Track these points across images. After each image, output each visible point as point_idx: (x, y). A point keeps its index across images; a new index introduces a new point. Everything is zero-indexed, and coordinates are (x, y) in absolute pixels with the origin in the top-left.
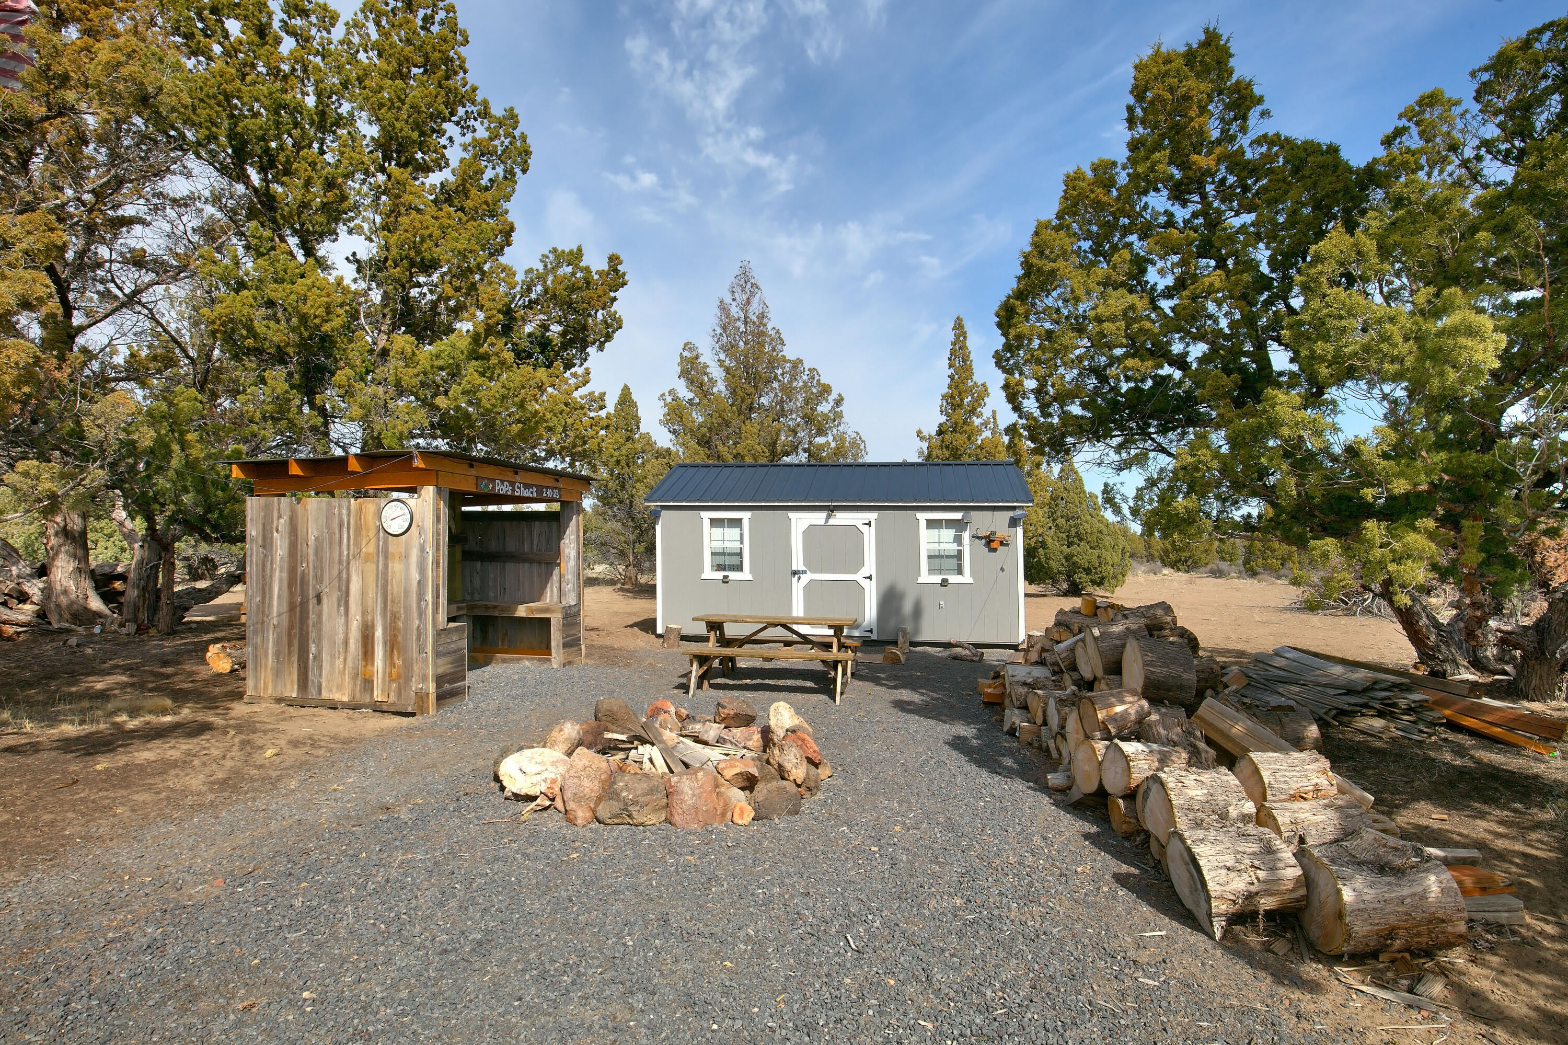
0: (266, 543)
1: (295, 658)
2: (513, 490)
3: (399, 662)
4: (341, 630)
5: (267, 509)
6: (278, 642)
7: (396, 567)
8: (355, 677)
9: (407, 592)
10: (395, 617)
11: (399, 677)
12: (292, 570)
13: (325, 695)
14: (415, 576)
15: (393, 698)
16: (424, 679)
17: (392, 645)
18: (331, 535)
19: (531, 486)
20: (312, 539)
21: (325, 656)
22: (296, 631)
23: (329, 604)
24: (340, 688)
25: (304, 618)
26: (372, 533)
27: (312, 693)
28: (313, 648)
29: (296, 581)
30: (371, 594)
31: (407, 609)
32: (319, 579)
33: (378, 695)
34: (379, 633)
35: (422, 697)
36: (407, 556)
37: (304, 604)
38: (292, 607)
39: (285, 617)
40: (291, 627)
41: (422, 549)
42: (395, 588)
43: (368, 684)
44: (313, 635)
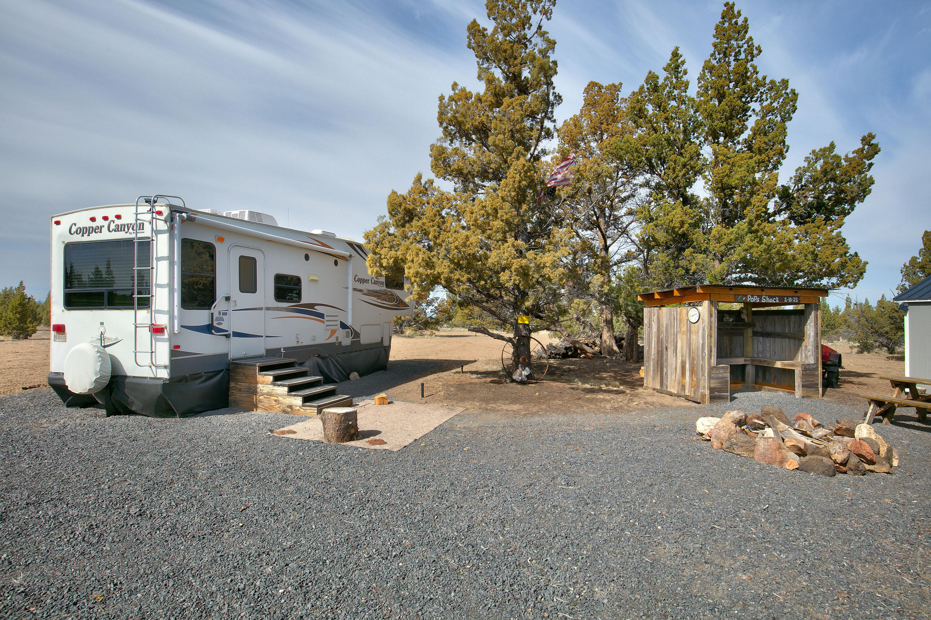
0: (650, 326)
1: (659, 373)
2: (761, 299)
3: (695, 379)
4: (674, 363)
5: (650, 312)
6: (654, 366)
7: (694, 337)
8: (679, 384)
9: (698, 348)
10: (693, 359)
11: (696, 386)
12: (658, 337)
13: (669, 390)
14: (701, 342)
15: (692, 395)
16: (704, 388)
17: (692, 372)
18: (671, 322)
19: (775, 297)
20: (664, 326)
21: (669, 374)
22: (659, 362)
23: (670, 351)
24: (674, 387)
25: (662, 357)
26: (685, 322)
27: (665, 388)
28: (665, 370)
29: (659, 341)
30: (685, 349)
31: (698, 356)
32: (667, 341)
33: (687, 393)
34: (687, 366)
35: (703, 396)
36: (698, 332)
37: (662, 350)
38: (658, 353)
39: (656, 355)
40: (658, 361)
41: (704, 330)
42: (694, 346)
43: (683, 387)
44: (665, 364)
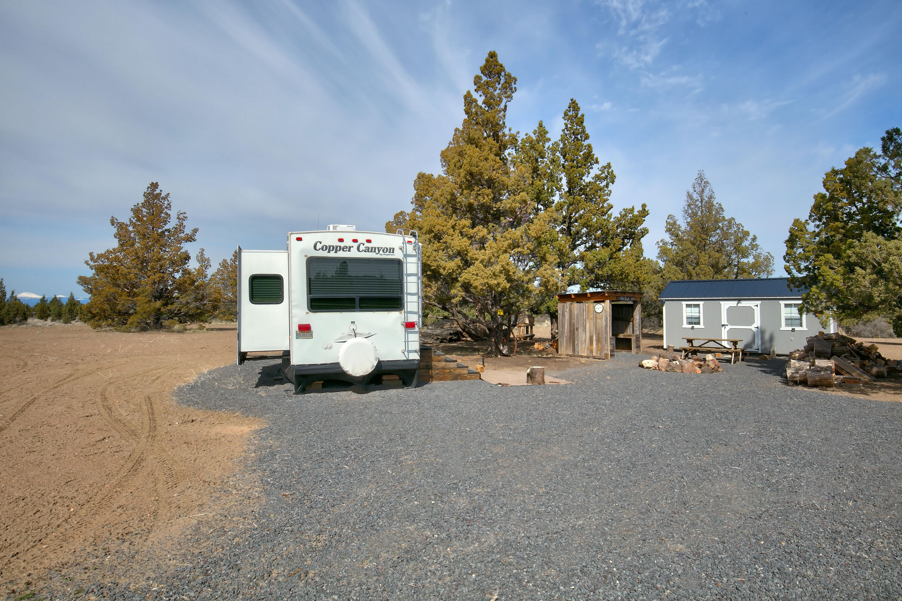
0: (563, 315)
1: (571, 344)
3: (600, 346)
4: (584, 337)
5: (563, 306)
6: (566, 341)
7: (599, 321)
8: (588, 349)
9: (602, 327)
10: (599, 334)
11: (600, 350)
12: (570, 322)
13: (580, 354)
14: (604, 323)
15: (599, 355)
16: (607, 350)
17: (598, 341)
18: (581, 313)
20: (575, 314)
21: (580, 344)
22: (572, 337)
23: (580, 330)
24: (584, 352)
25: (574, 334)
26: (592, 312)
27: (576, 354)
28: (576, 342)
29: (571, 324)
30: (592, 328)
31: (602, 332)
32: (578, 324)
33: (594, 354)
34: (594, 338)
35: (606, 355)
36: (602, 318)
37: (574, 330)
38: (570, 331)
39: (569, 334)
40: (570, 337)
41: (606, 316)
42: (599, 326)
43: (592, 351)
44: (576, 338)
